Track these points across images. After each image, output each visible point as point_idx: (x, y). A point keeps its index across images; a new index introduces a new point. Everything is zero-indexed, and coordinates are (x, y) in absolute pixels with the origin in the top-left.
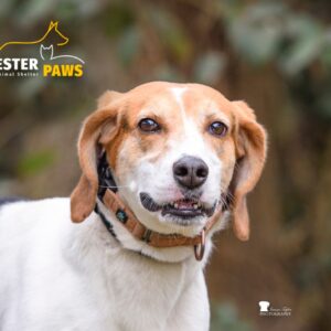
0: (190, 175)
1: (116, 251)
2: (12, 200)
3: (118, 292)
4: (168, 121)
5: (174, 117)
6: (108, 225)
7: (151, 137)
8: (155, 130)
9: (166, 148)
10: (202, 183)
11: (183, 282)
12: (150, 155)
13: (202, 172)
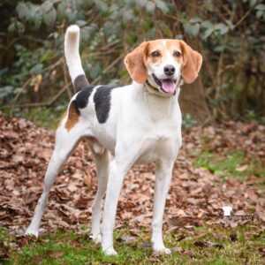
0: (169, 71)
2: (116, 87)
4: (162, 53)
7: (157, 58)
8: (157, 56)
12: (156, 64)
13: (173, 70)
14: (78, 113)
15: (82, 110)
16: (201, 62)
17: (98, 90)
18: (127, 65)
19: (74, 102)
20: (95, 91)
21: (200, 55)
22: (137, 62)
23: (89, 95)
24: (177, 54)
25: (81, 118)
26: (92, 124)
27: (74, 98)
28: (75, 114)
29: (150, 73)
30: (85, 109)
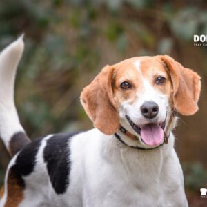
0: (150, 111)
1: (126, 149)
3: (131, 170)
4: (135, 82)
5: (137, 80)
6: (118, 137)
7: (128, 91)
8: (129, 87)
9: (136, 97)
10: (157, 114)
11: (162, 158)
12: (129, 101)
13: (156, 109)
14: (22, 185)
15: (27, 179)
16: (199, 86)
17: (48, 142)
18: (85, 106)
19: (13, 168)
20: (44, 144)
21: (196, 74)
22: (100, 101)
23: (36, 152)
24: (159, 81)
25: (27, 192)
26: (46, 197)
27: (13, 162)
28: (16, 187)
29: (122, 115)
30: (33, 174)
